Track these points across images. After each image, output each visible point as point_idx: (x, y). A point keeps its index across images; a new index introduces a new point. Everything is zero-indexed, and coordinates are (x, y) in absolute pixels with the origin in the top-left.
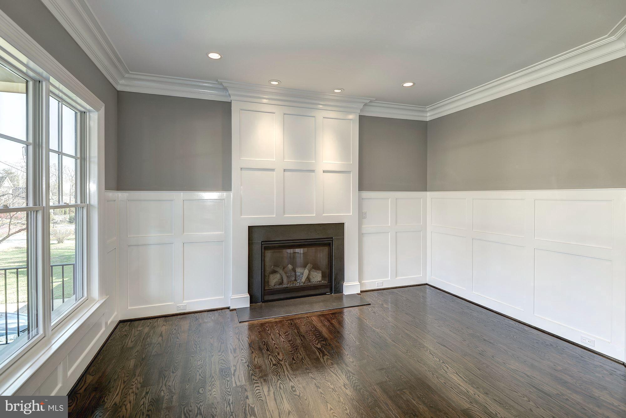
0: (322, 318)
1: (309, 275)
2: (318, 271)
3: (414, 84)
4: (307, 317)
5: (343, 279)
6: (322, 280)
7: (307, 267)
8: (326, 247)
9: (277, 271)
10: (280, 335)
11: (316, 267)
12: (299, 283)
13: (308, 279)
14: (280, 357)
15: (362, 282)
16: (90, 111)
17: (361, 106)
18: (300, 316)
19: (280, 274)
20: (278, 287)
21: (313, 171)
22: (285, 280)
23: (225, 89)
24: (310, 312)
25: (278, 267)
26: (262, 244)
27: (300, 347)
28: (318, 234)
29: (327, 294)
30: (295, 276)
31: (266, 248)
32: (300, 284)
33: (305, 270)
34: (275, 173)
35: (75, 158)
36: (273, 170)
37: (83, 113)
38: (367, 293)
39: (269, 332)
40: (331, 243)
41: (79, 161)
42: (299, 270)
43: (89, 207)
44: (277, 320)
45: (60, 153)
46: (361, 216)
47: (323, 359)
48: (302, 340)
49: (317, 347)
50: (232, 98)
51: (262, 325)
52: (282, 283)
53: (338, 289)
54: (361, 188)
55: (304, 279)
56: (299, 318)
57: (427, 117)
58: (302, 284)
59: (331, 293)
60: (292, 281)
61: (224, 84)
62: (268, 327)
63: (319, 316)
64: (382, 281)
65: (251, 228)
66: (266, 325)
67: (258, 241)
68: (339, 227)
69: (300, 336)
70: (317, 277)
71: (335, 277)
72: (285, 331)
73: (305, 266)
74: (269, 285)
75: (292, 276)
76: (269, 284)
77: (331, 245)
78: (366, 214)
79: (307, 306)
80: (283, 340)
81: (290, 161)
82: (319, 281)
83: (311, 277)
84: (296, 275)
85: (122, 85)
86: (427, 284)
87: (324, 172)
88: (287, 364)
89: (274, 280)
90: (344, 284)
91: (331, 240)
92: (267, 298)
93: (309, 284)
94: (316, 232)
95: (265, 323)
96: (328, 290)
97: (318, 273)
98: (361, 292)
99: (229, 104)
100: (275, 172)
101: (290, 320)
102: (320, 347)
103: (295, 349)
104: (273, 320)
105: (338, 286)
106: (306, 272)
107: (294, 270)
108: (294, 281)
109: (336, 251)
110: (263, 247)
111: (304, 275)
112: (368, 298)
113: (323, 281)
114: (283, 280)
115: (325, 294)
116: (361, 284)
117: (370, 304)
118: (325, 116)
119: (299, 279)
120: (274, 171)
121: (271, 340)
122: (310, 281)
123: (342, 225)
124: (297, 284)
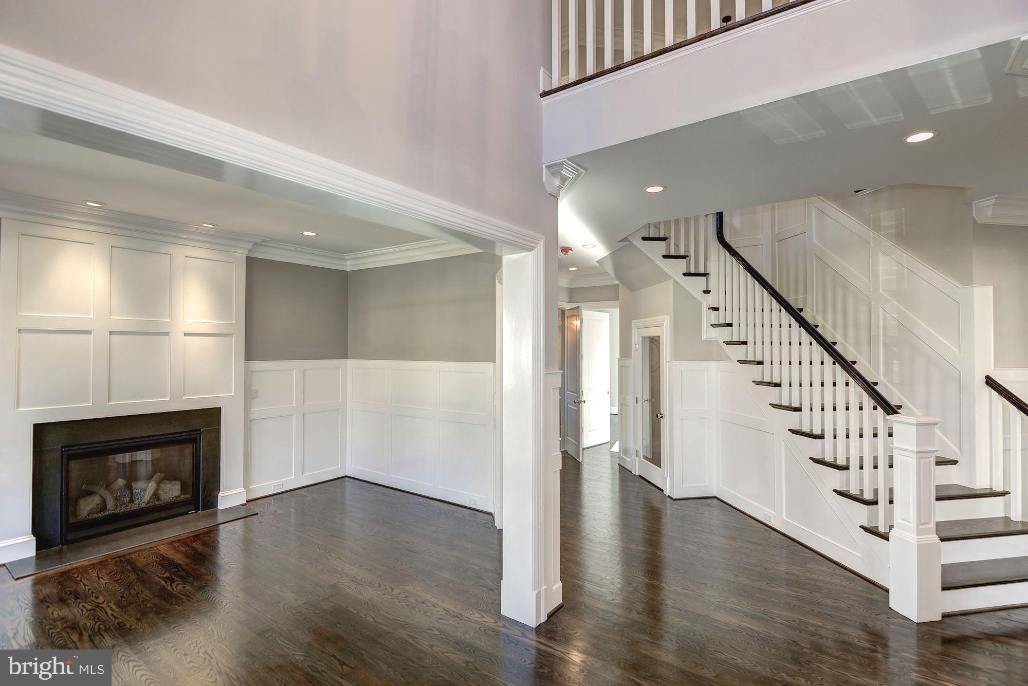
0: (176, 545)
1: (157, 489)
2: (174, 482)
4: (151, 548)
5: (217, 488)
6: (182, 494)
7: (154, 478)
8: (189, 445)
9: (95, 492)
10: (99, 577)
11: (170, 476)
12: (139, 504)
13: (156, 495)
14: (101, 600)
15: (250, 488)
17: (250, 246)
18: (137, 549)
19: (100, 495)
20: (95, 516)
21: (167, 334)
22: (110, 503)
24: (157, 541)
25: (97, 484)
26: (62, 452)
27: (134, 583)
28: (174, 426)
29: (189, 513)
30: (130, 495)
31: (71, 457)
32: (139, 506)
33: (149, 483)
34: (92, 338)
36: (88, 332)
38: (257, 501)
39: (79, 579)
40: (198, 438)
42: (138, 486)
44: (94, 562)
46: (250, 395)
47: (171, 586)
48: (138, 575)
49: (163, 577)
50: (3, 214)
51: (63, 574)
52: (104, 507)
53: (210, 503)
54: (249, 355)
55: (146, 498)
56: (135, 552)
57: (347, 266)
58: (143, 505)
59: (197, 511)
60: (125, 504)
62: (76, 574)
63: (171, 543)
64: (281, 481)
65: (37, 427)
66: (73, 572)
67: (54, 446)
68: (212, 416)
69: (135, 572)
70: (172, 491)
71: (205, 486)
72: (108, 571)
73: (150, 478)
74: (76, 516)
75: (125, 495)
76: (77, 514)
77: (198, 440)
78: (257, 392)
79: (151, 534)
80: (104, 582)
81: (122, 319)
82: (176, 497)
83: (161, 492)
84: (132, 494)
86: (346, 476)
87: (185, 334)
88: (112, 605)
89: (87, 507)
90: (219, 495)
91: (198, 434)
92: (71, 537)
93: (157, 503)
94: (171, 424)
95: (71, 570)
96: (192, 507)
97: (174, 485)
98: (246, 502)
100: (92, 336)
101: (119, 557)
102: (169, 575)
103: (126, 586)
104: (87, 563)
105: (208, 498)
106: (152, 486)
107: (129, 487)
108: (128, 503)
109: (205, 449)
110: (65, 456)
111: (148, 490)
112: (255, 508)
113: (182, 496)
114: (105, 505)
115: (186, 513)
116: (248, 490)
117: (257, 514)
118: (188, 255)
119: (138, 498)
120: (91, 334)
121: (83, 587)
122: (158, 499)
123: (218, 411)
124: (135, 507)
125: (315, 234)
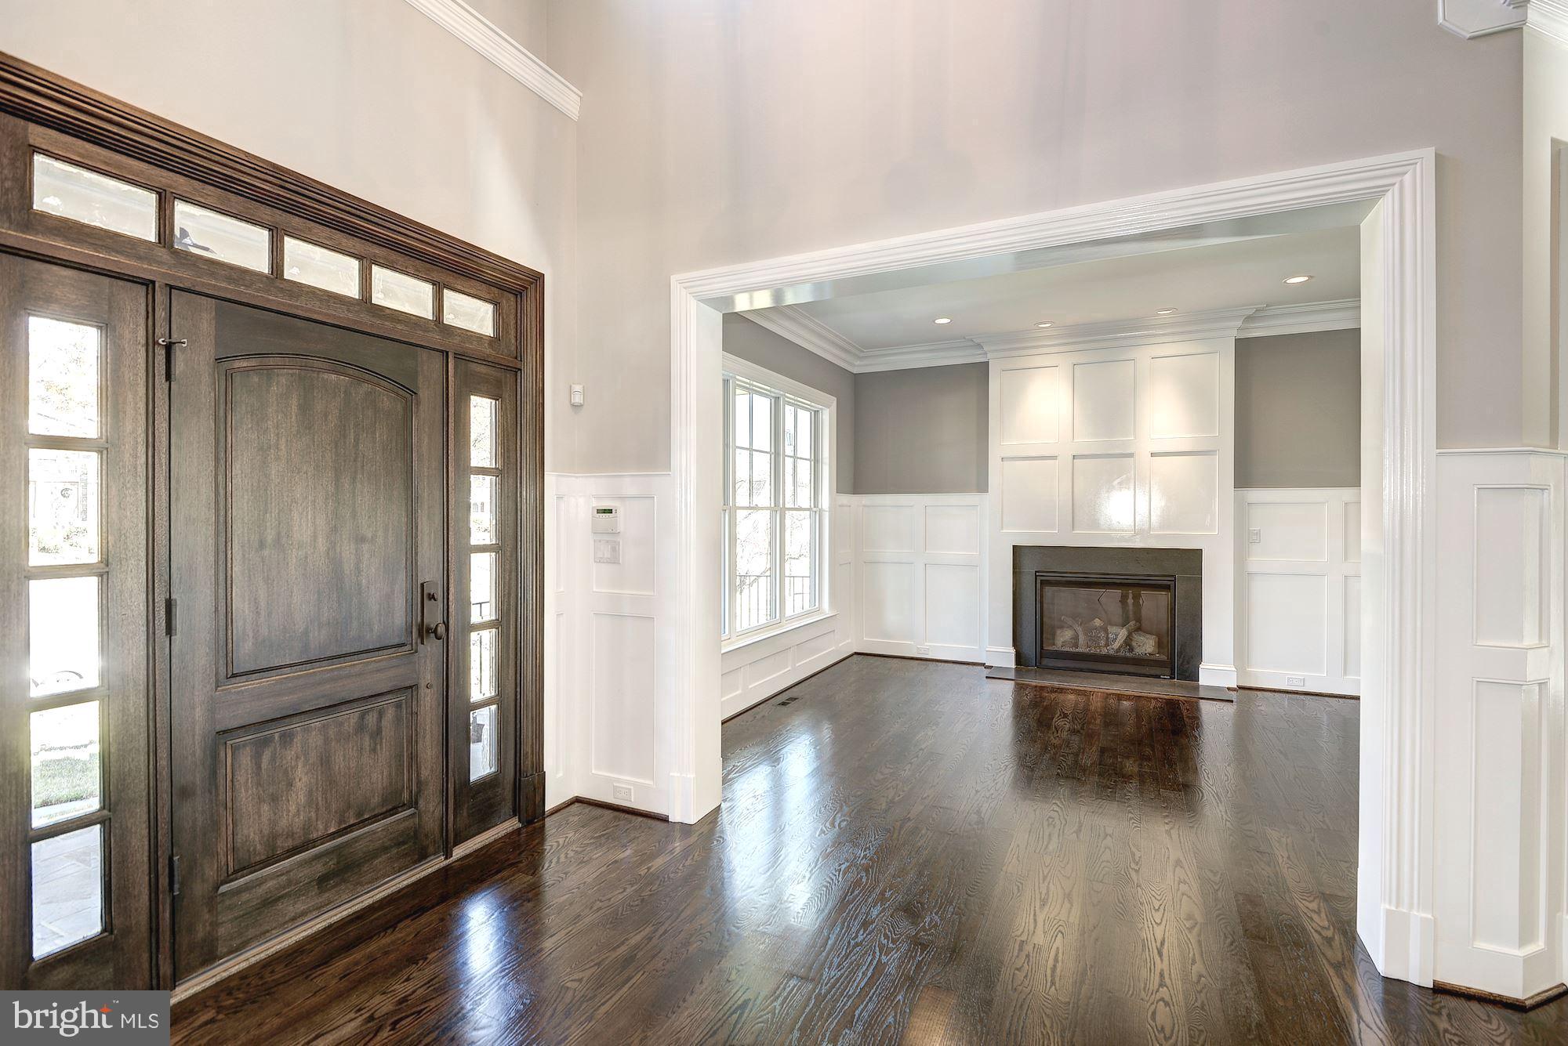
1: (1129, 639)
2: (1149, 636)
3: (1311, 277)
6: (1157, 652)
7: (1126, 626)
8: (1164, 594)
9: (1069, 626)
11: (1144, 629)
13: (1128, 642)
15: (1246, 670)
16: (822, 409)
17: (1239, 323)
19: (1076, 631)
20: (1067, 649)
21: (1131, 455)
22: (1082, 639)
23: (979, 346)
26: (1036, 576)
29: (1163, 677)
30: (1105, 638)
31: (1043, 584)
32: (1108, 652)
33: (1121, 629)
34: (1055, 464)
35: (810, 460)
36: (1054, 458)
37: (816, 412)
40: (1172, 586)
41: (813, 463)
42: (1113, 630)
43: (821, 511)
45: (795, 457)
46: (1245, 539)
50: (989, 356)
52: (1076, 644)
53: (1188, 673)
54: (1245, 476)
55: (1116, 645)
58: (1111, 652)
59: (1171, 678)
60: (1099, 646)
61: (975, 340)
64: (1301, 676)
65: (1016, 549)
67: (1029, 568)
68: (1191, 560)
70: (1146, 646)
71: (1182, 650)
73: (1122, 624)
74: (1050, 644)
76: (1052, 642)
77: (1173, 590)
78: (1258, 533)
81: (1086, 441)
82: (1150, 654)
83: (1133, 644)
85: (858, 367)
87: (1152, 455)
89: (1062, 639)
90: (1201, 665)
91: (1173, 580)
92: (1045, 662)
93: (1128, 654)
94: (1139, 563)
96: (1168, 671)
97: (1149, 639)
98: (1237, 688)
99: (985, 366)
100: (1057, 461)
105: (1186, 666)
106: (1123, 633)
107: (1104, 629)
108: (1103, 646)
109: (1182, 601)
110: (1039, 582)
111: (1119, 637)
113: (1157, 655)
114: (1078, 642)
115: (1157, 677)
116: (1241, 672)
118: (1153, 355)
119: (1111, 644)
120: (1056, 459)
122: (1131, 650)
123: (1198, 553)
124: (1104, 651)
125: (1306, 278)
